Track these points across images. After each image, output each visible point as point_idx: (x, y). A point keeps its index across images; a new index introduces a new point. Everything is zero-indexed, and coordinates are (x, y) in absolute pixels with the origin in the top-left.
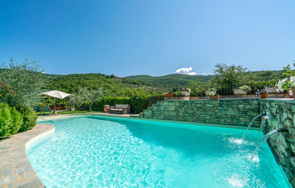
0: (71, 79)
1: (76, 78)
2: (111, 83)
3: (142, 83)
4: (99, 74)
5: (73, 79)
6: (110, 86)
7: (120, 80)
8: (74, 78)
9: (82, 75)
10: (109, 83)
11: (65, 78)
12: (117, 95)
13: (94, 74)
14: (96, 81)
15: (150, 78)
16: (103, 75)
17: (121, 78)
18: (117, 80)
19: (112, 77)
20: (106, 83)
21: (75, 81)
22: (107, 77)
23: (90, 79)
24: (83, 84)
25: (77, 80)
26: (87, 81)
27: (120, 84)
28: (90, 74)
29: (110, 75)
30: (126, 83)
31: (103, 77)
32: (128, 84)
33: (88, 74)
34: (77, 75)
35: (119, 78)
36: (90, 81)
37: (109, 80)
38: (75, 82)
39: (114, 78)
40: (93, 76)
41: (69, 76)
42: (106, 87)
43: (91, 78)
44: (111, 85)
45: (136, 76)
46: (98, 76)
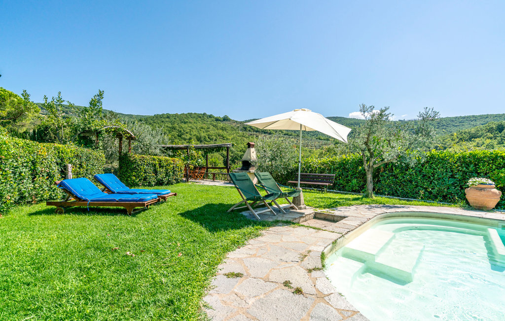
0: (159, 122)
1: (167, 120)
2: (226, 130)
4: (204, 114)
5: (163, 122)
6: (225, 136)
7: (239, 125)
8: (163, 120)
9: (176, 115)
10: (223, 129)
11: (149, 120)
12: (239, 150)
13: (195, 114)
14: (199, 125)
16: (210, 116)
17: (241, 123)
18: (234, 124)
19: (226, 119)
20: (218, 129)
21: (166, 124)
22: (217, 120)
23: (190, 123)
24: (180, 130)
25: (170, 123)
26: (186, 125)
27: (241, 132)
28: (189, 113)
29: (221, 117)
30: (250, 131)
31: (210, 120)
32: (252, 133)
33: (186, 115)
34: (168, 116)
35: (236, 122)
36: (190, 125)
37: (221, 125)
38: (167, 126)
39: (228, 122)
40: (194, 117)
41: (157, 116)
42: (219, 136)
43: (191, 121)
44: (225, 133)
46: (202, 117)
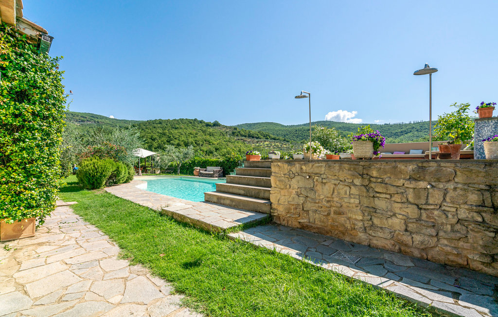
0: (151, 127)
1: (159, 125)
2: (213, 135)
3: (265, 136)
4: (195, 120)
5: (155, 127)
6: (211, 141)
7: (228, 130)
8: (156, 125)
9: (168, 121)
10: (211, 134)
11: (142, 126)
12: (221, 154)
13: (186, 119)
14: (189, 131)
15: (280, 128)
16: (201, 122)
17: (230, 127)
18: (224, 129)
19: (216, 124)
20: (205, 135)
21: (158, 130)
22: (208, 125)
23: (181, 128)
24: (170, 135)
25: (161, 129)
26: (176, 131)
27: (228, 137)
28: (180, 119)
29: (212, 122)
30: (237, 136)
31: (200, 125)
32: (240, 138)
33: (178, 120)
34: (160, 122)
35: (226, 127)
36: (180, 131)
37: (211, 130)
38: (158, 132)
39: (218, 127)
40: (185, 123)
41: (149, 122)
42: (205, 141)
43: (182, 126)
44: (212, 138)
45: (255, 124)
46: (193, 122)
